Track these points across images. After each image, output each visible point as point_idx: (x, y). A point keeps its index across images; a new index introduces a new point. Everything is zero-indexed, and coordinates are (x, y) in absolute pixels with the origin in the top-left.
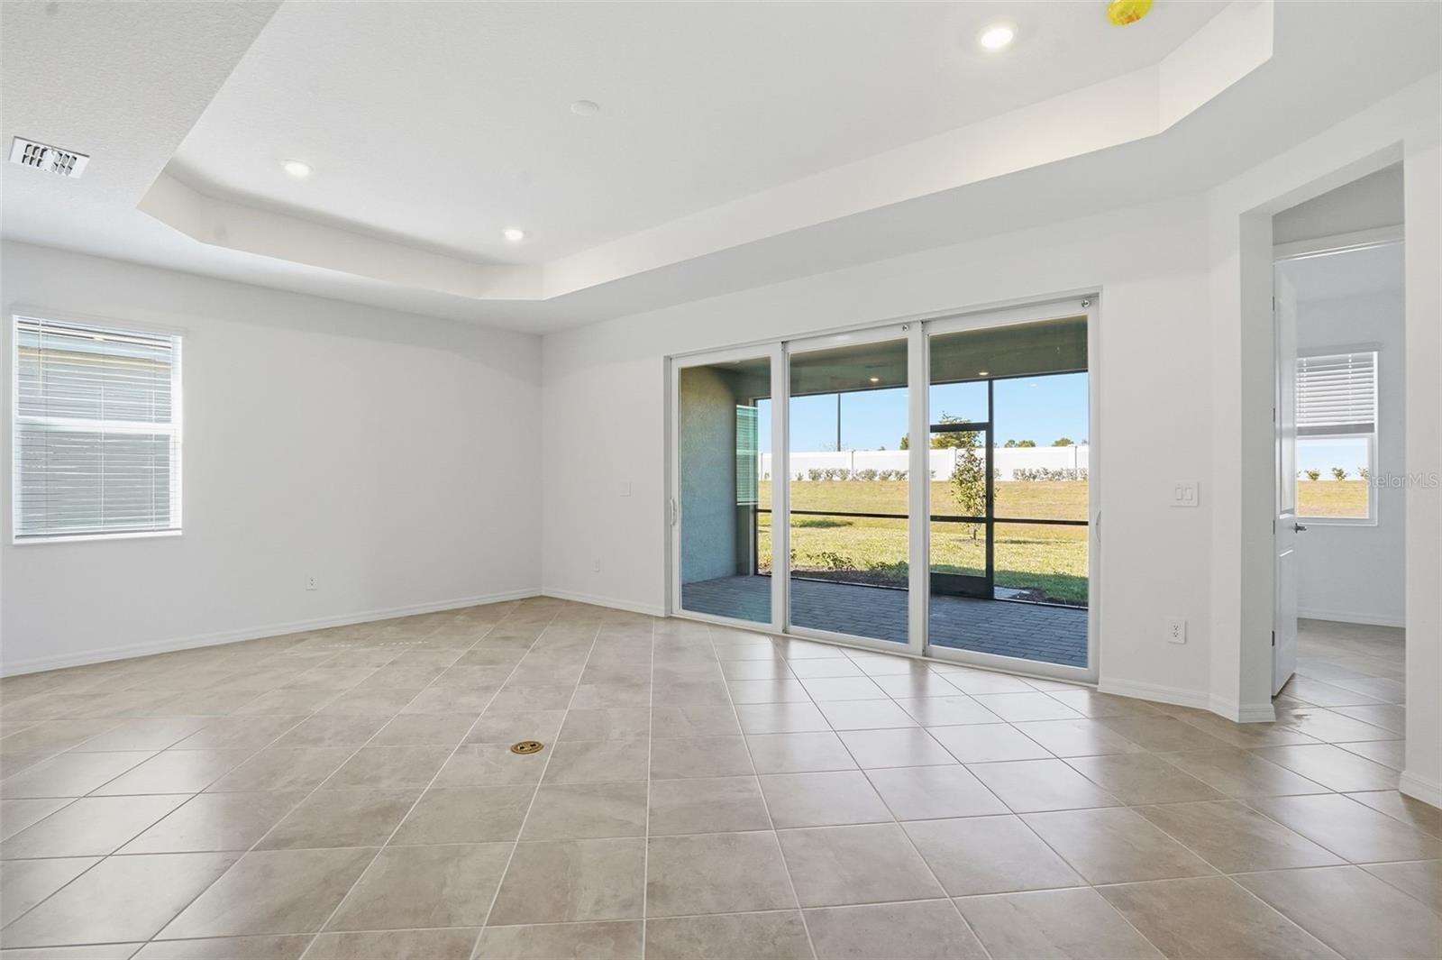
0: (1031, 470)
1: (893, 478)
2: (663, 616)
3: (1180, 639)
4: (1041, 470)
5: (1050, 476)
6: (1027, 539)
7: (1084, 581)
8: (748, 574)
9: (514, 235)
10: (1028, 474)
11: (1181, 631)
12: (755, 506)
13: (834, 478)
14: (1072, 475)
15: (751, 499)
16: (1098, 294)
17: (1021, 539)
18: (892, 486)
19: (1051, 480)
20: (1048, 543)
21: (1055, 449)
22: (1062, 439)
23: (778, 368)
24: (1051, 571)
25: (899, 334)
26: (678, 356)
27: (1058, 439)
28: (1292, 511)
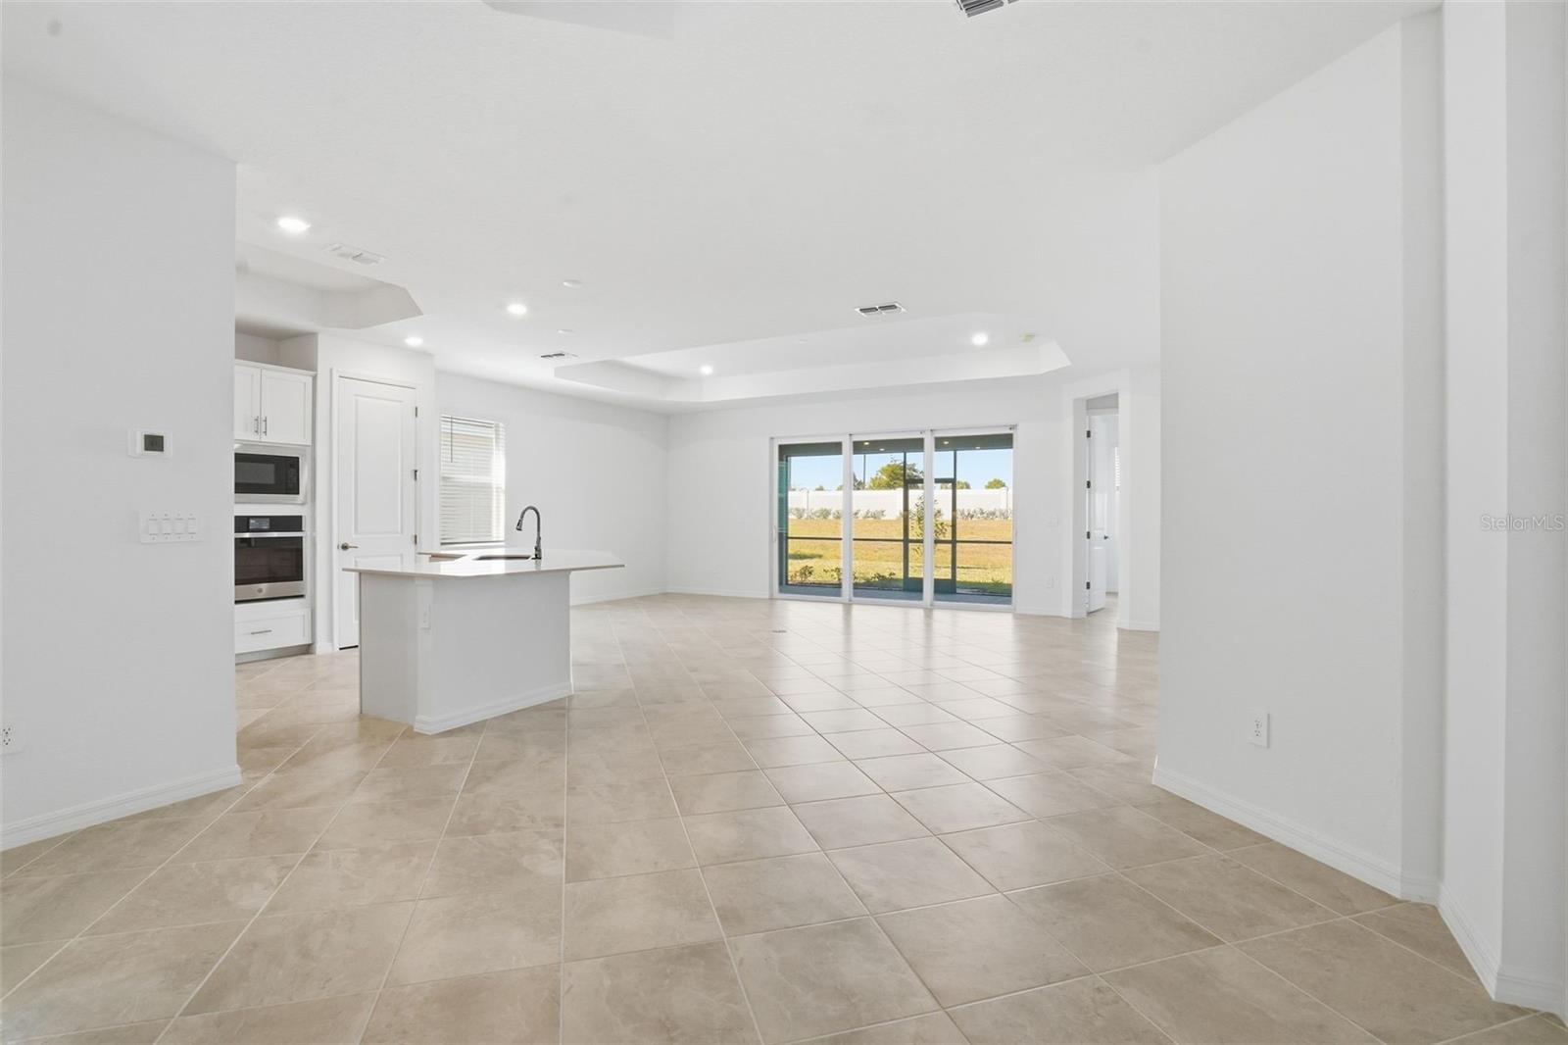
0: (969, 510)
2: (769, 597)
4: (978, 510)
5: (985, 515)
8: (788, 581)
10: (966, 514)
11: (1051, 582)
12: (787, 534)
14: (1004, 515)
16: (1016, 425)
19: (985, 518)
21: (991, 490)
22: (995, 481)
23: (847, 447)
24: (990, 581)
25: (918, 436)
26: (778, 438)
27: (992, 480)
28: (1102, 529)
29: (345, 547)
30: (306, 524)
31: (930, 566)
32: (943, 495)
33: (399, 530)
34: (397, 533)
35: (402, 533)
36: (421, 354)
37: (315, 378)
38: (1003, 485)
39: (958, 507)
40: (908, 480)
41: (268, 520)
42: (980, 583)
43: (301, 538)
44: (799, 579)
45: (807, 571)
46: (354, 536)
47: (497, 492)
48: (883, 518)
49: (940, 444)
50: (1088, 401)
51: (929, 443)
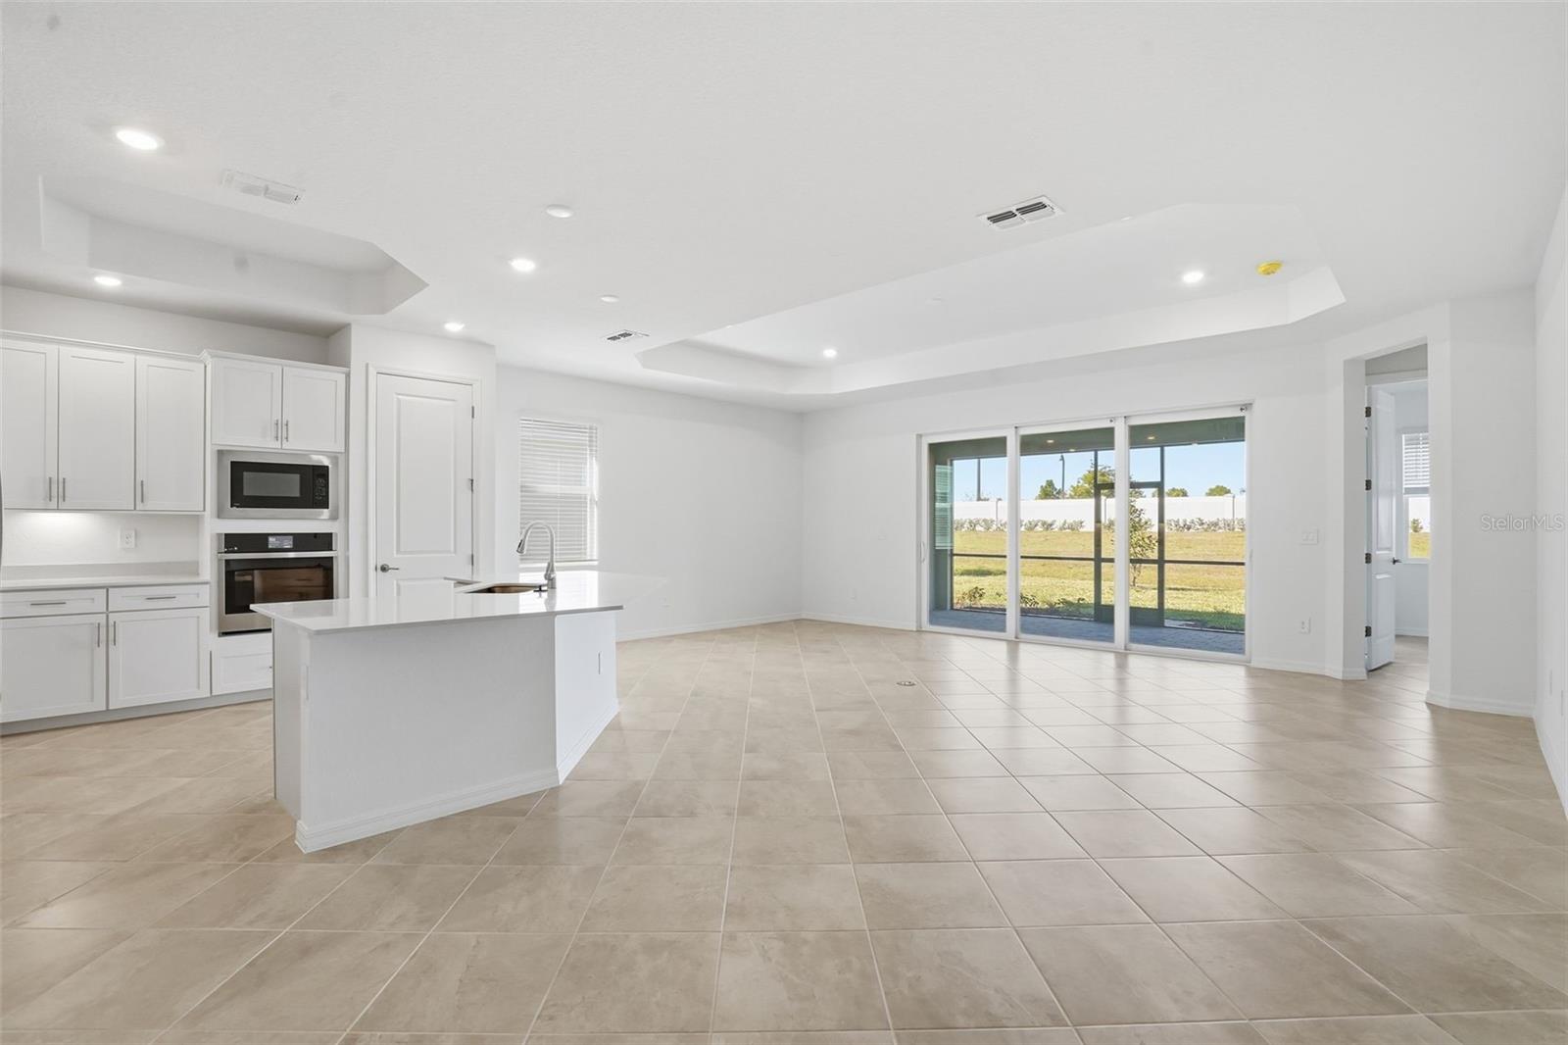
0: (1185, 521)
1: (1039, 528)
2: (915, 629)
3: (1306, 630)
4: (1195, 520)
5: (1205, 526)
6: (1184, 587)
7: (1241, 617)
8: (945, 609)
9: (830, 353)
10: (1179, 525)
11: (1307, 625)
12: (952, 550)
13: (977, 528)
14: (1229, 526)
15: (949, 545)
16: (1250, 404)
17: (1179, 587)
18: (1040, 537)
19: (1206, 530)
20: (1206, 591)
21: (1210, 497)
22: (1218, 487)
23: (1013, 445)
24: (1211, 610)
25: (1106, 424)
26: (927, 435)
27: (1214, 487)
28: (1390, 549)
29: (384, 569)
30: (338, 542)
31: (1125, 592)
32: (1147, 502)
33: (452, 549)
34: (449, 552)
35: (455, 552)
36: (468, 342)
37: (348, 376)
38: (1228, 492)
39: (1167, 517)
40: (1100, 486)
41: (291, 537)
42: (1197, 612)
43: (332, 558)
44: (967, 602)
45: (976, 593)
46: (395, 555)
47: (591, 504)
48: (1081, 530)
49: (1140, 436)
50: (1367, 362)
51: (1121, 436)
